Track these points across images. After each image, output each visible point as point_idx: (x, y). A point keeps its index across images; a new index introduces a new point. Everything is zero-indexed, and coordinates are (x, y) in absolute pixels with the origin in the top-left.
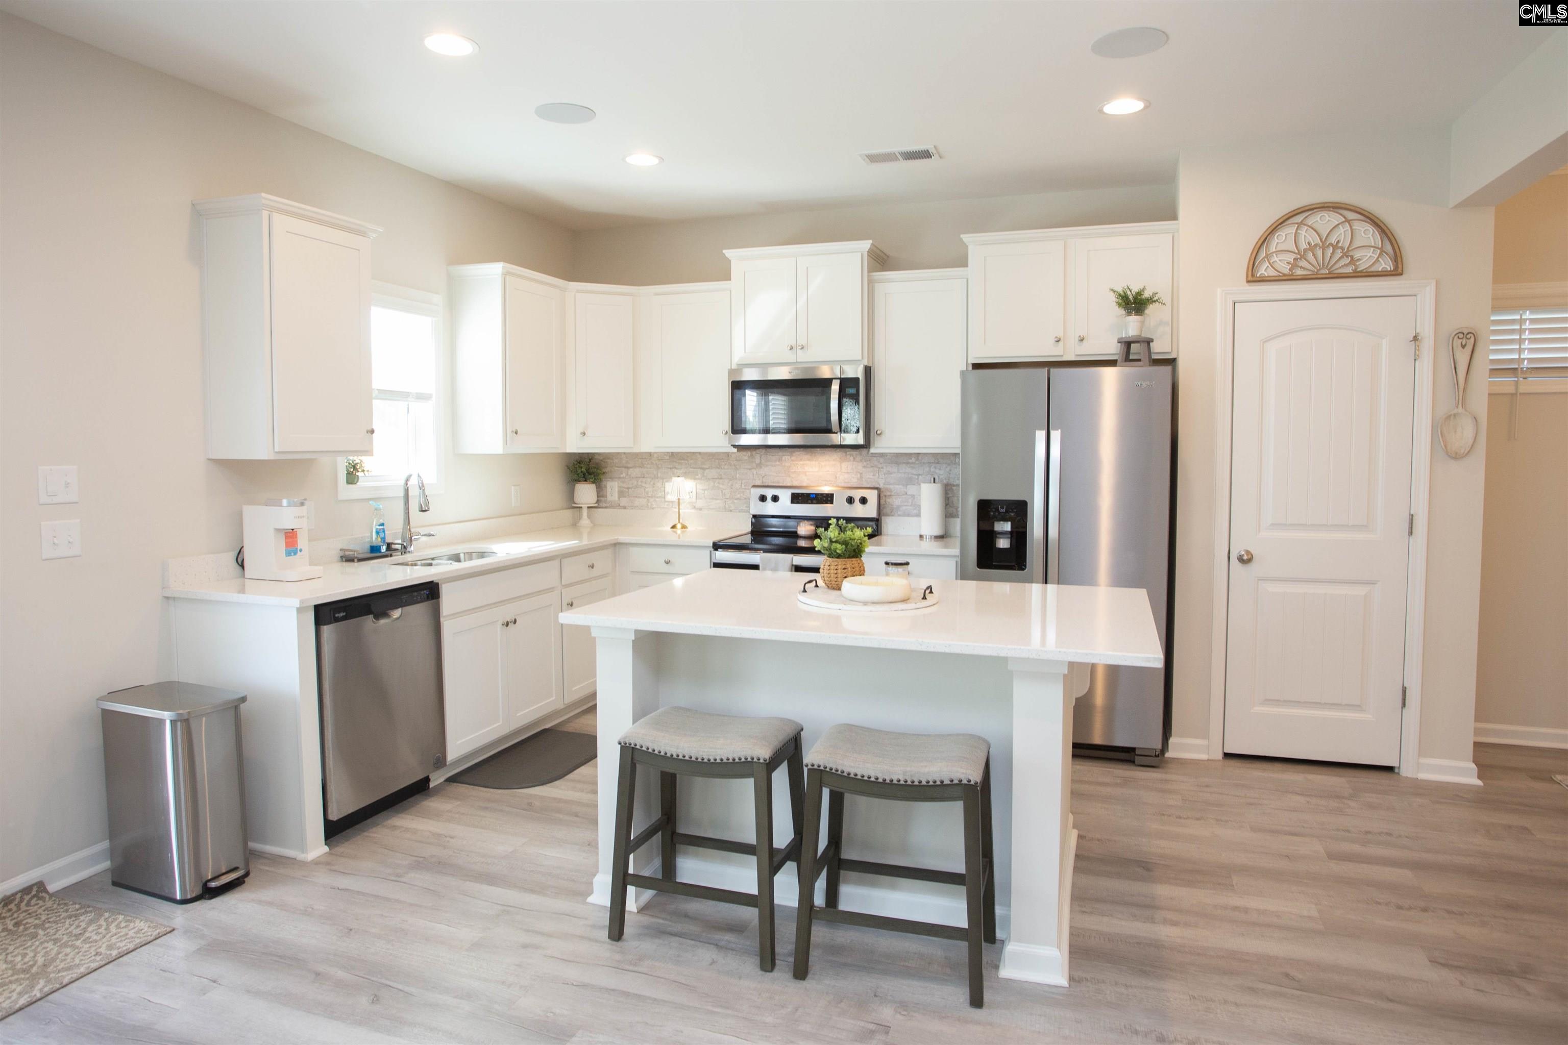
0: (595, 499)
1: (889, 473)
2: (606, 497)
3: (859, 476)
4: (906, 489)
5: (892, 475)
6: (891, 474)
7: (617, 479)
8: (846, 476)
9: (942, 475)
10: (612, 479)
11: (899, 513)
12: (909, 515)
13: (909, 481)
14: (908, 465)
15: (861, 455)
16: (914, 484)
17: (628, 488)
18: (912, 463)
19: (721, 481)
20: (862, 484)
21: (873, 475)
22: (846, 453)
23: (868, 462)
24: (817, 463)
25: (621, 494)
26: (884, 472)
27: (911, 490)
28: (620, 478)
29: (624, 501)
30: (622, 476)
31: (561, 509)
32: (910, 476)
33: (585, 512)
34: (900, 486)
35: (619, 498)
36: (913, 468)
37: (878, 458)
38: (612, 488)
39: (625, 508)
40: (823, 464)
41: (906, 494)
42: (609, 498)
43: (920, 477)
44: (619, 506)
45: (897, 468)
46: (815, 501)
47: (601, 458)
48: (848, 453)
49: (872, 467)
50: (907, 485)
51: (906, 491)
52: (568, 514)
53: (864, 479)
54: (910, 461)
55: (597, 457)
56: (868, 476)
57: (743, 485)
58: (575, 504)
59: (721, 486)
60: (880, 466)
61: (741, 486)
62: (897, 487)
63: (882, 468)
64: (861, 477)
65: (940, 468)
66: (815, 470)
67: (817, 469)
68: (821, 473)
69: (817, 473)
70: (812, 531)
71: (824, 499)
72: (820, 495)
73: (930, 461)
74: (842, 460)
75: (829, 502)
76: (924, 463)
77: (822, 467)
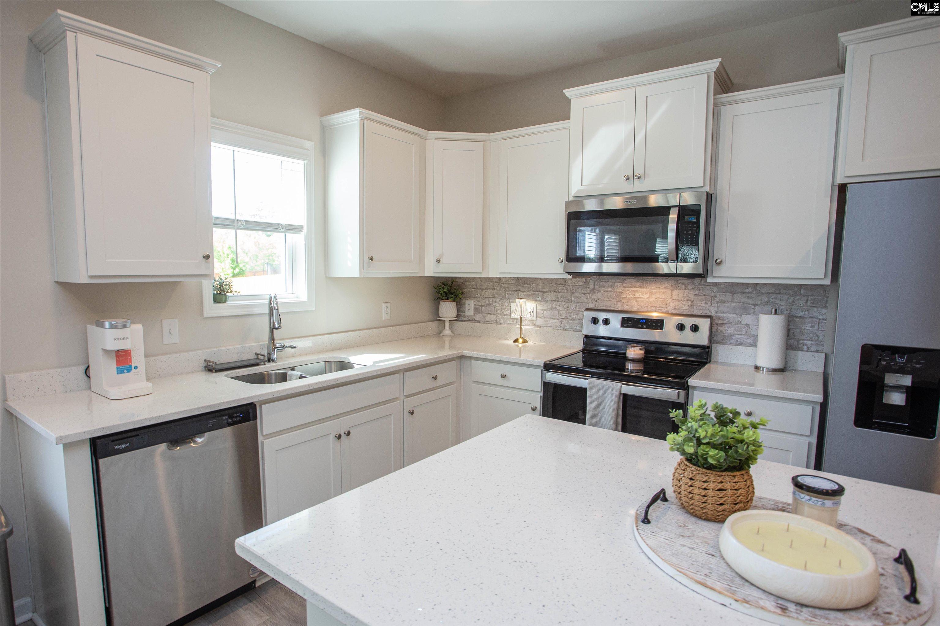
0: (455, 315)
1: (722, 302)
2: (465, 312)
3: (690, 303)
4: (741, 318)
5: (725, 304)
6: (724, 303)
7: (473, 299)
8: (677, 303)
9: (783, 305)
10: (470, 298)
11: (731, 341)
12: (741, 344)
13: (745, 310)
14: (744, 295)
15: (693, 283)
16: (750, 314)
17: (482, 306)
18: (749, 293)
19: (558, 303)
20: (693, 312)
21: (705, 303)
22: (677, 281)
23: (701, 291)
24: (648, 290)
25: (477, 311)
26: (717, 300)
27: (747, 319)
28: (475, 297)
29: (478, 317)
30: (477, 296)
31: (429, 321)
32: (745, 305)
33: (447, 325)
34: (734, 315)
35: (475, 313)
36: (749, 298)
37: (712, 287)
38: (470, 306)
39: (479, 322)
40: (654, 291)
41: (741, 322)
42: (467, 313)
43: (757, 307)
44: (474, 320)
45: (731, 297)
46: (645, 326)
47: (462, 281)
48: (680, 281)
49: (704, 295)
50: (741, 315)
51: (740, 319)
52: (434, 325)
53: (695, 307)
54: (747, 291)
55: (458, 280)
56: (699, 305)
57: (577, 308)
58: (439, 317)
59: (558, 307)
60: (713, 295)
61: (576, 308)
62: (732, 315)
63: (715, 297)
64: (692, 305)
65: (781, 299)
66: (645, 296)
67: (647, 296)
68: (651, 300)
69: (647, 300)
70: (640, 354)
71: (654, 324)
72: (650, 320)
73: (769, 291)
74: (673, 288)
75: (659, 328)
76: (762, 293)
77: (652, 293)
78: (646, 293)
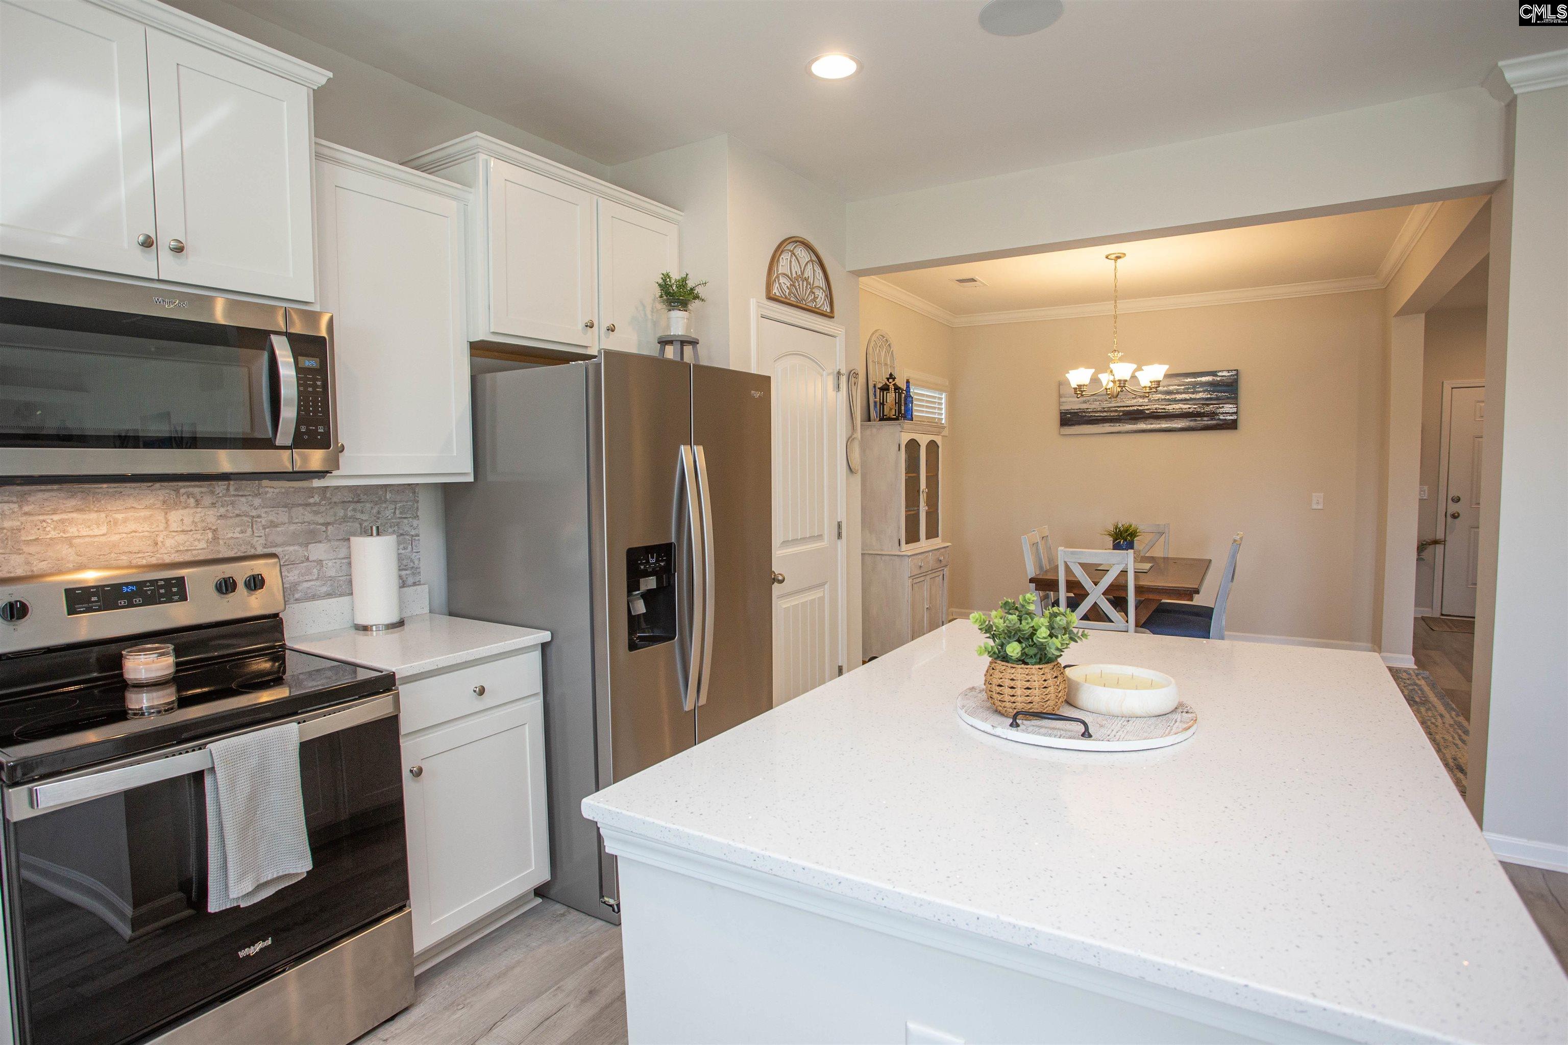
1: (273, 525)
3: (210, 535)
4: (307, 551)
5: (278, 529)
6: (276, 526)
8: (181, 538)
9: (366, 521)
11: (297, 596)
12: (314, 597)
13: (311, 537)
14: (308, 509)
15: (212, 492)
16: (320, 542)
18: (315, 504)
20: (219, 552)
21: (242, 532)
22: (177, 491)
23: (230, 508)
24: (103, 515)
26: (264, 522)
27: (318, 551)
32: (312, 527)
34: (296, 548)
36: (316, 513)
37: (250, 498)
40: (120, 516)
41: (308, 559)
43: (330, 527)
45: (287, 514)
46: (138, 600)
48: (182, 491)
49: (238, 515)
50: (307, 545)
51: (306, 554)
53: (221, 542)
54: (311, 500)
56: (230, 535)
60: (254, 513)
62: (291, 548)
63: (259, 517)
64: (215, 538)
65: (362, 510)
66: (97, 532)
67: (104, 529)
68: (115, 538)
69: (103, 539)
70: (168, 667)
71: (162, 591)
72: (148, 584)
73: (345, 499)
74: (168, 506)
75: (176, 598)
76: (335, 503)
77: (116, 523)
78: (98, 525)
